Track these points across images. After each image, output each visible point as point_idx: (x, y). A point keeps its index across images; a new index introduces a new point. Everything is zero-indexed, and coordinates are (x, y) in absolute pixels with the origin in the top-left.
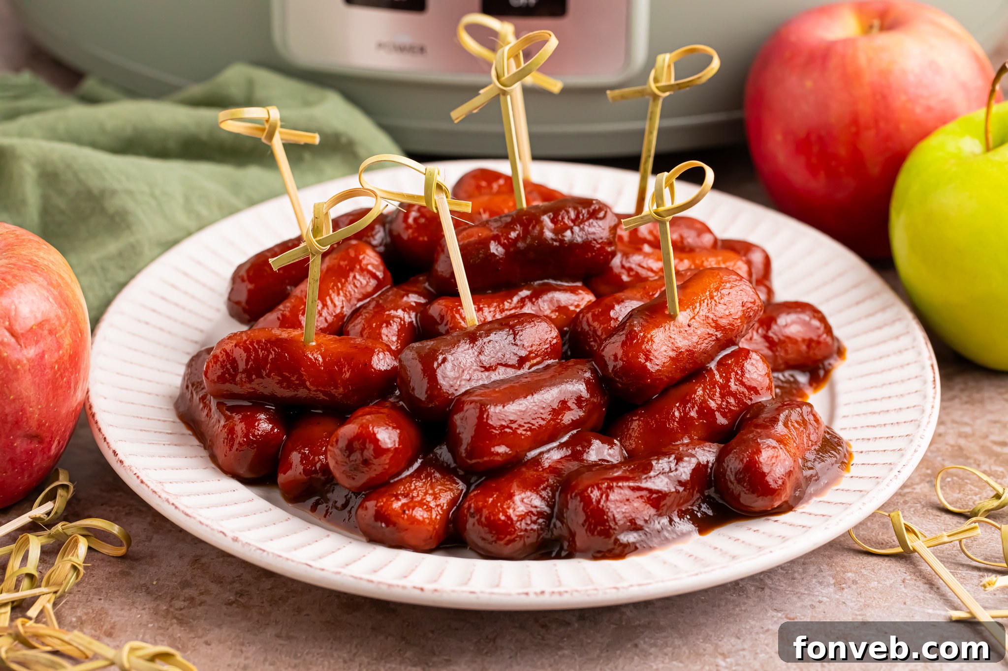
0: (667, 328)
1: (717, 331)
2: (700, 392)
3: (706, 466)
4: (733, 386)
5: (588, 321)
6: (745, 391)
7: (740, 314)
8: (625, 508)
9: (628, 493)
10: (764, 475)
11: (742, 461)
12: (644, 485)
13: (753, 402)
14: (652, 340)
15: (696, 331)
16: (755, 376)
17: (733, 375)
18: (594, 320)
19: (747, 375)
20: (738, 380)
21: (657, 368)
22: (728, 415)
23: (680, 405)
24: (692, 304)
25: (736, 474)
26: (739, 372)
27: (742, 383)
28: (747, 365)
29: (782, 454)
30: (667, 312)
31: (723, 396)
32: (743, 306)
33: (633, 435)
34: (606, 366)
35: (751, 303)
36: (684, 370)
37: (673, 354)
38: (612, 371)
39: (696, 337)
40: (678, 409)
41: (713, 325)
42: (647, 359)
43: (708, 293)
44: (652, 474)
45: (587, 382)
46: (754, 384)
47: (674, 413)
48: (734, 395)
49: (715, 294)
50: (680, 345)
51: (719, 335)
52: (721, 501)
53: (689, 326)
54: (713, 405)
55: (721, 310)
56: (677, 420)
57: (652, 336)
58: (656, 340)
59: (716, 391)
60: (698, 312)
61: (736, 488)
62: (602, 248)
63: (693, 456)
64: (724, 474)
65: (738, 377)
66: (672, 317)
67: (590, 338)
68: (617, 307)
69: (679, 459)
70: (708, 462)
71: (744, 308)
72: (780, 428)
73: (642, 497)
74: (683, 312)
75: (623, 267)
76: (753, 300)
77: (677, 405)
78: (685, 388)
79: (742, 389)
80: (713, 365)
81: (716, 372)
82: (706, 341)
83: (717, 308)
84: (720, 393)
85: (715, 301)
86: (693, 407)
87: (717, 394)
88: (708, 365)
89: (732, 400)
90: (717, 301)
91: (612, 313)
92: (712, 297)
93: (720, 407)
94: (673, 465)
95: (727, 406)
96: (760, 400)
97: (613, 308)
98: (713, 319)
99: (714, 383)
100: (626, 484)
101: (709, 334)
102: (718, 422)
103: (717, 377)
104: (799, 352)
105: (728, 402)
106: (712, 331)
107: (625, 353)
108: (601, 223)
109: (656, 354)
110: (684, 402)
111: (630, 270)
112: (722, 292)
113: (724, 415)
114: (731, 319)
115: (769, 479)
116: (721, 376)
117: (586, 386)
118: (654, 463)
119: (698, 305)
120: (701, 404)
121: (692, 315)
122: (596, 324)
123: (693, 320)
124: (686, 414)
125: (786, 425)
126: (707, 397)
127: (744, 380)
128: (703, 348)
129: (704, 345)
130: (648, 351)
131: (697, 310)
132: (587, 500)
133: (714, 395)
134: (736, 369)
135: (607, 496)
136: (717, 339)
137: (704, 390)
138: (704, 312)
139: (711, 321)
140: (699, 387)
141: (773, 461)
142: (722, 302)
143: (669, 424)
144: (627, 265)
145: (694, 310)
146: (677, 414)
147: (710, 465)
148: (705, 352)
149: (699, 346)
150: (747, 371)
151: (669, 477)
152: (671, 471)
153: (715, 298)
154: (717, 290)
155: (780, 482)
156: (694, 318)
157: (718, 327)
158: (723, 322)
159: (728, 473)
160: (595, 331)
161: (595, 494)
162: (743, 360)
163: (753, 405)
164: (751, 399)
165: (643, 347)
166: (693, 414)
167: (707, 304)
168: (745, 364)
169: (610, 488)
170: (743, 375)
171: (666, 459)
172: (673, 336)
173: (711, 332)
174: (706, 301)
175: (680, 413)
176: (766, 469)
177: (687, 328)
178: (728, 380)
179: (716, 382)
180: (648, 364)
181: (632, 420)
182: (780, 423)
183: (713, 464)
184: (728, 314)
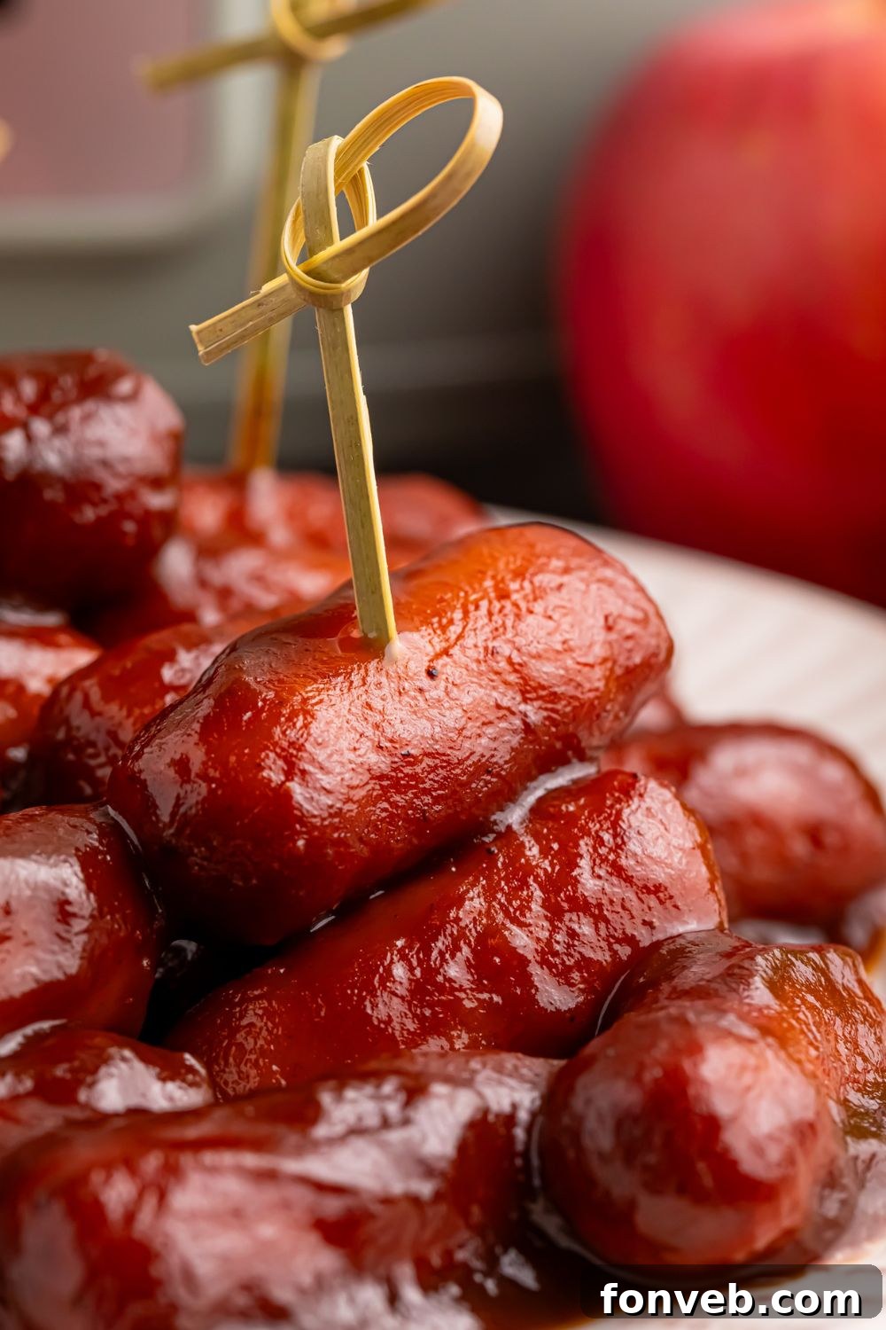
0: (356, 678)
1: (525, 700)
2: (475, 902)
3: (510, 1119)
4: (589, 881)
5: (87, 704)
6: (630, 894)
7: (599, 651)
8: (229, 1241)
9: (233, 1187)
10: (713, 1125)
11: (638, 1079)
12: (292, 1166)
13: (660, 936)
14: (306, 713)
15: (455, 692)
16: (658, 851)
17: (585, 845)
18: (107, 698)
19: (633, 846)
20: (604, 860)
21: (327, 800)
22: (576, 976)
23: (410, 946)
24: (439, 614)
25: (619, 1126)
26: (606, 837)
27: (618, 871)
28: (634, 815)
29: (775, 1065)
30: (356, 634)
31: (554, 913)
32: (609, 628)
33: (250, 1044)
34: (150, 805)
35: (635, 621)
36: (419, 824)
37: (380, 762)
38: (173, 815)
39: (458, 713)
40: (404, 957)
41: (513, 678)
42: (289, 775)
43: (488, 583)
44: (321, 1131)
45: (87, 860)
46: (659, 875)
47: (388, 970)
48: (595, 912)
49: (514, 586)
50: (402, 731)
51: (534, 714)
52: (564, 1242)
53: (431, 674)
54: (521, 940)
55: (535, 632)
56: (401, 991)
57: (305, 701)
58: (323, 713)
59: (530, 897)
60: (460, 637)
61: (619, 1181)
62: (131, 494)
63: (468, 1083)
64: (576, 1134)
65: (603, 851)
66: (373, 648)
67: (96, 756)
68: (185, 658)
69: (414, 1092)
70: (514, 1106)
71: (613, 636)
72: (759, 994)
73: (286, 1205)
74: (408, 635)
75: (203, 583)
76: (640, 615)
77: (400, 943)
78: (423, 893)
79: (617, 890)
80: (515, 816)
81: (527, 840)
82: (490, 730)
83: (522, 626)
84: (546, 904)
85: (516, 605)
86: (455, 949)
87: (536, 907)
88: (497, 817)
89: (585, 928)
90: (523, 605)
91: (168, 674)
92: (503, 595)
93: (546, 954)
94: (393, 1109)
95: (569, 946)
96: (681, 929)
97: (170, 657)
98: (509, 660)
99: (521, 873)
100: (227, 1158)
101: (498, 707)
102: (543, 1000)
103: (533, 851)
104: (783, 860)
105: (573, 934)
106: (509, 699)
107: (216, 755)
108: (122, 411)
109: (321, 755)
110: (423, 932)
111: (224, 594)
112: (538, 579)
113: (563, 975)
114: (570, 663)
115: (737, 1142)
116: (545, 852)
117: (84, 869)
118: (326, 1098)
119: (458, 615)
120: (481, 938)
121: (439, 646)
122: (114, 710)
123: (445, 659)
124: (430, 973)
125: (774, 987)
126: (500, 917)
127: (623, 862)
128: (479, 750)
129: (484, 741)
130: (292, 744)
131: (454, 631)
132: (87, 1214)
133: (524, 908)
134: (594, 827)
135: (162, 1196)
136: (528, 728)
137: (489, 893)
138: (479, 634)
139: (503, 665)
140: (473, 885)
141: (747, 1079)
142: (538, 607)
143: (374, 1006)
144: (217, 576)
145: (444, 629)
146: (399, 971)
147: (523, 1116)
148: (483, 768)
149: (467, 744)
150: (633, 834)
151: (384, 1146)
152: (386, 1123)
153: (515, 597)
154: (519, 574)
155: (774, 1153)
156: (446, 652)
157: (528, 689)
158: (546, 671)
159: (591, 1123)
160: (113, 735)
161: (117, 1192)
162: (619, 801)
163: (657, 945)
164: (649, 924)
165: (277, 731)
166: (455, 970)
167: (490, 614)
168: (626, 812)
169: (172, 1171)
170: (619, 847)
171: (369, 1089)
172: (377, 704)
173: (505, 702)
174: (484, 604)
175: (412, 969)
176: (722, 1106)
177: (425, 682)
178: (571, 862)
179: (529, 870)
180: (296, 788)
181: (246, 1000)
182: (757, 981)
183: (534, 1115)
184: (559, 647)
